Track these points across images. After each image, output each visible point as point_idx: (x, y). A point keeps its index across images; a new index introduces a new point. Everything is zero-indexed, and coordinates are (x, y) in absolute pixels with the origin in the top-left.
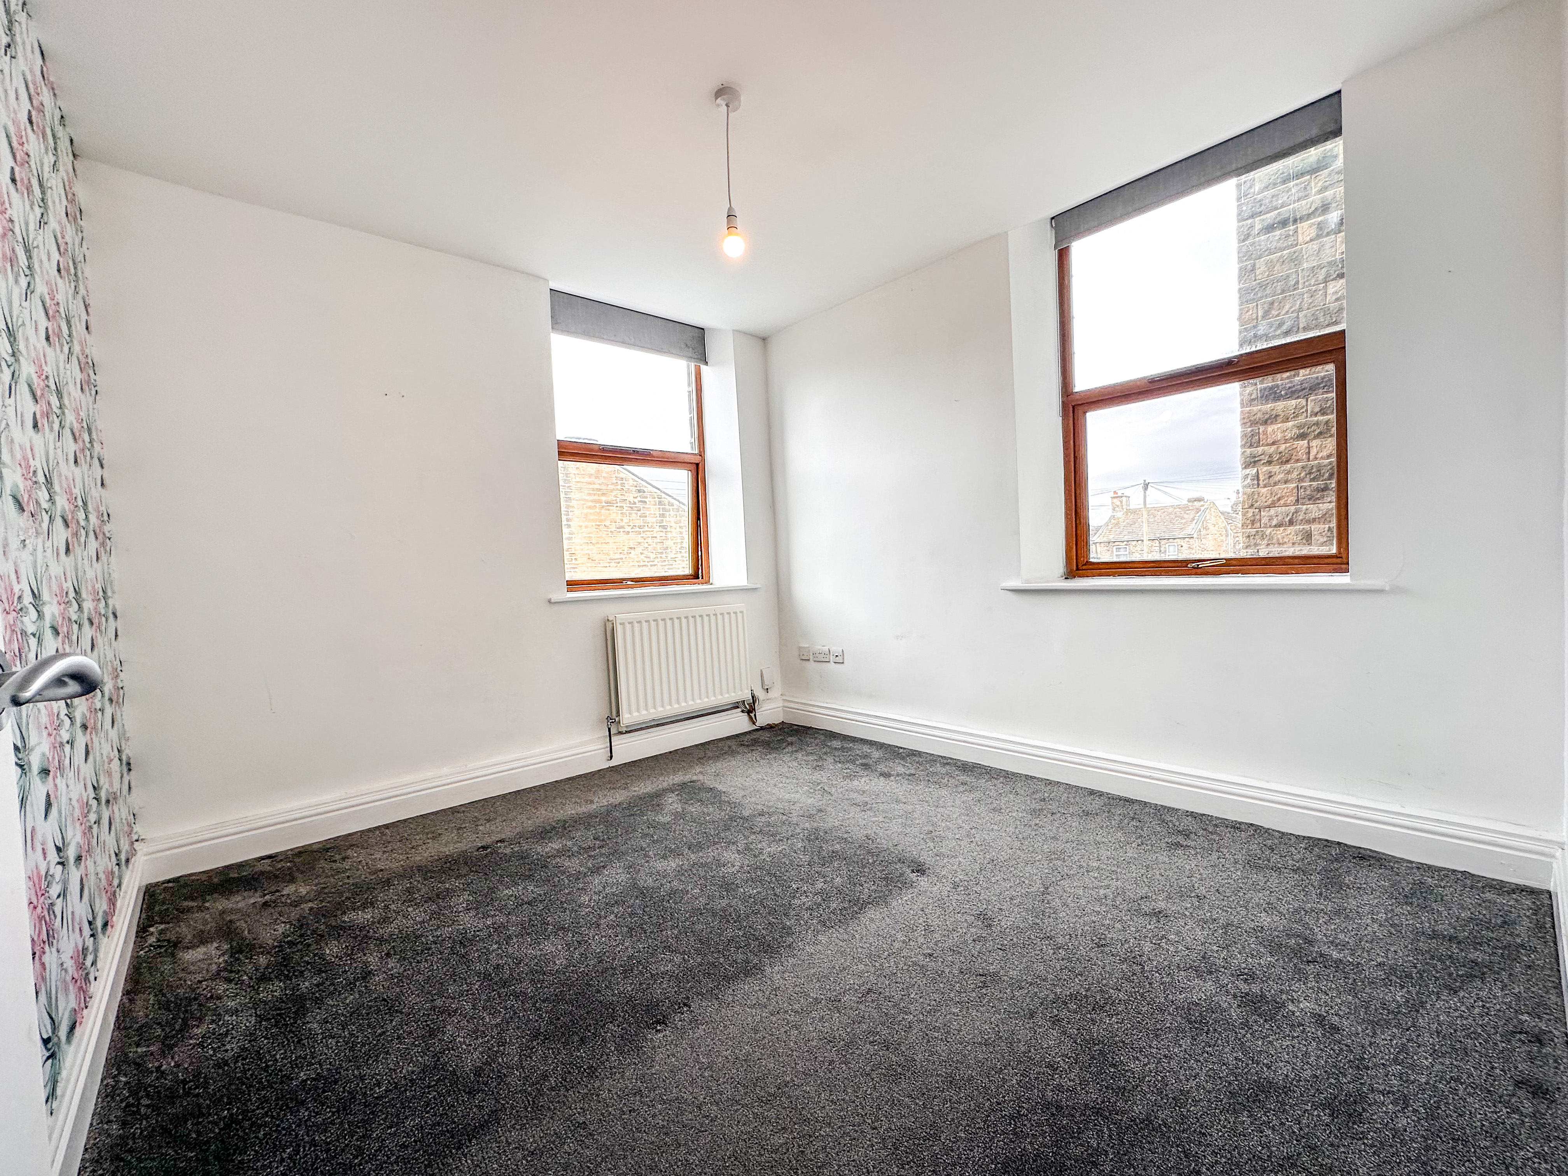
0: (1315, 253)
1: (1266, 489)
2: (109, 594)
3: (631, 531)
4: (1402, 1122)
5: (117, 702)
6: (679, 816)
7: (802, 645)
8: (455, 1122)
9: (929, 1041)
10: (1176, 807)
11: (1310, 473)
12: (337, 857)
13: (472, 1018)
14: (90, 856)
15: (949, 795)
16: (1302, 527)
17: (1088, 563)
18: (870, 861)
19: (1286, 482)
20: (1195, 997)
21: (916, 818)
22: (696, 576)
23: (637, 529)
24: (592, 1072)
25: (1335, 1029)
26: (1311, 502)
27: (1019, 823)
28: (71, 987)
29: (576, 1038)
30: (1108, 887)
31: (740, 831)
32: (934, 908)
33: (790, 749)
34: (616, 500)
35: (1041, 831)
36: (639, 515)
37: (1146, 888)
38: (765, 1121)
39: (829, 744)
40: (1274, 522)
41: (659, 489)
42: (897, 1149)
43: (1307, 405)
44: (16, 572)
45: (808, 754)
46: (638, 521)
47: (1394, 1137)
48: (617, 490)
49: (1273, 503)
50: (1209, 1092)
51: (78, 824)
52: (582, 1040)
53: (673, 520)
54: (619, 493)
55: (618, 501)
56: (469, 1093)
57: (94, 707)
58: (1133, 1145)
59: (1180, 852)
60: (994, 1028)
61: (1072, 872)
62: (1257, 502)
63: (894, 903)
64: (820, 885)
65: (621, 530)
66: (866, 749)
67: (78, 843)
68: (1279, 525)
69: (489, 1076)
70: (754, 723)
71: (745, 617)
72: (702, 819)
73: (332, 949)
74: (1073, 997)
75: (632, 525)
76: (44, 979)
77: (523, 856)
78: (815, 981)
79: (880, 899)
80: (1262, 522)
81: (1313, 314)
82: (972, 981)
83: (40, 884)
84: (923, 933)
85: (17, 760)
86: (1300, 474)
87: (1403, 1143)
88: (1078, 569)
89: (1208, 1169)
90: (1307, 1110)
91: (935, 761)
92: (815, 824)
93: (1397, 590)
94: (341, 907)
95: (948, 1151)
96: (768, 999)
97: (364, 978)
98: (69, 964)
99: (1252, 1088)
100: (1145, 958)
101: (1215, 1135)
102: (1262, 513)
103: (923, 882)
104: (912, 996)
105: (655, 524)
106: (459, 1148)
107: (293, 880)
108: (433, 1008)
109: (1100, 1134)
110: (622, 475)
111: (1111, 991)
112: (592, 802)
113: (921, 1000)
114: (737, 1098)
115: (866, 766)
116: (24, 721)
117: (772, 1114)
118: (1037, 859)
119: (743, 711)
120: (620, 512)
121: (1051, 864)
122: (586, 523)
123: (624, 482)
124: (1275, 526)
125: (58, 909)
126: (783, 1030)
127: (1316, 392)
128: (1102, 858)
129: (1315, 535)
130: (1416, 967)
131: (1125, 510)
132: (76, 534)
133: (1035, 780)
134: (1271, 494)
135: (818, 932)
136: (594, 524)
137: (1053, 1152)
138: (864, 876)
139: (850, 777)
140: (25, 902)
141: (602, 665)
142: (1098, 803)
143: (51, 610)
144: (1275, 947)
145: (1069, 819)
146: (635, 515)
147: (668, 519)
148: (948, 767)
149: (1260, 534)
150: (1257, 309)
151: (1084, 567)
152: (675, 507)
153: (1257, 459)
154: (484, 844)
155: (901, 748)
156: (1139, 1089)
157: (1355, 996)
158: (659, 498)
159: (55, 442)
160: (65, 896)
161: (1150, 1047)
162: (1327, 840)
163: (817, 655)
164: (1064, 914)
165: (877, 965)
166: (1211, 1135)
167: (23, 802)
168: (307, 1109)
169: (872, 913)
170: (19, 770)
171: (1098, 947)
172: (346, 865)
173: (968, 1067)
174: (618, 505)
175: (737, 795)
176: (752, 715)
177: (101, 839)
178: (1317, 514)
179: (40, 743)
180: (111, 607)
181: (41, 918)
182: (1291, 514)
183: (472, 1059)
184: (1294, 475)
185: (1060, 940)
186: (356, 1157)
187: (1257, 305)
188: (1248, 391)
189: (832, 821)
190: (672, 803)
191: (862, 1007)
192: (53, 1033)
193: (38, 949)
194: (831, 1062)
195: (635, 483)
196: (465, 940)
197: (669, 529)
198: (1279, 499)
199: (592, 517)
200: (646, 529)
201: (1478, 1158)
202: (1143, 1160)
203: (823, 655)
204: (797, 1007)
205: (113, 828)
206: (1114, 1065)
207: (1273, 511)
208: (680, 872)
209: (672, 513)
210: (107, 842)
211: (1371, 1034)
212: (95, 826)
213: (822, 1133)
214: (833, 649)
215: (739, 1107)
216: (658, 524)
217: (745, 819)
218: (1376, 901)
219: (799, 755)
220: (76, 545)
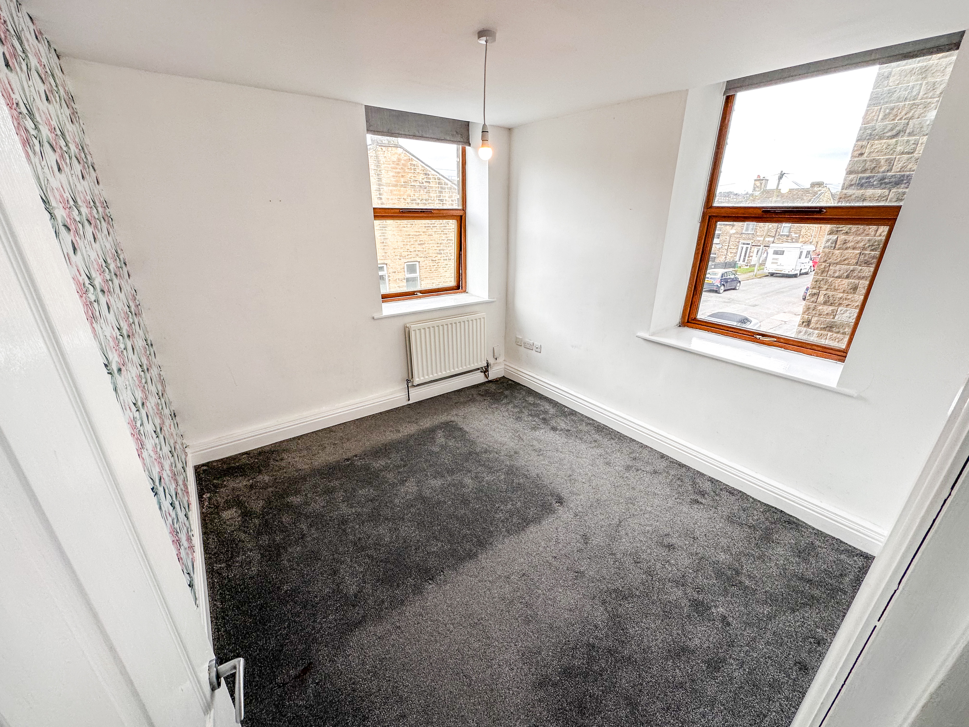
0: (942, 69)
1: (839, 251)
2: (119, 252)
3: (420, 202)
4: (736, 674)
5: (139, 314)
6: (443, 447)
7: (518, 336)
8: (348, 620)
9: (545, 605)
10: (705, 473)
11: (872, 246)
12: (278, 458)
13: (351, 567)
14: (148, 400)
15: (585, 449)
16: (853, 281)
17: (695, 319)
18: (536, 493)
19: (854, 249)
20: (671, 598)
21: (564, 465)
22: (458, 287)
23: (424, 202)
24: (402, 602)
25: (728, 624)
26: (866, 265)
27: (618, 475)
28: (155, 463)
29: (395, 584)
30: (651, 525)
31: (473, 463)
32: (563, 528)
33: (505, 401)
34: (410, 181)
35: (628, 482)
36: (425, 191)
37: (670, 529)
38: (471, 635)
39: (527, 399)
40: (836, 275)
41: (438, 173)
42: (523, 656)
43: (889, 195)
44: (78, 270)
45: (515, 407)
46: (425, 196)
47: (729, 680)
48: (411, 173)
49: (841, 261)
50: (659, 648)
51: (138, 387)
52: (398, 586)
53: (447, 195)
54: (412, 175)
55: (412, 181)
56: (353, 606)
57: (130, 323)
58: (619, 669)
59: (695, 506)
60: (575, 603)
61: (636, 513)
62: (830, 259)
63: (544, 523)
64: (509, 506)
65: (414, 202)
66: (547, 406)
67: (141, 397)
68: (839, 277)
69: (360, 599)
70: (487, 378)
71: (486, 321)
72: (455, 451)
73: (286, 519)
74: (615, 591)
75: (421, 198)
76: (145, 464)
77: (367, 468)
78: (500, 565)
79: (537, 520)
80: (829, 273)
81: (921, 123)
82: (572, 575)
83: (132, 423)
84: (554, 543)
85: (108, 371)
86: (865, 245)
87: (732, 684)
88: (688, 322)
89: (646, 684)
90: (698, 663)
91: (583, 421)
92: (512, 463)
93: (859, 398)
94: (285, 494)
95: (543, 660)
96: (478, 573)
97: (302, 538)
98: (152, 454)
99: (679, 650)
100: (655, 573)
101: (654, 670)
102: (831, 267)
103: (561, 510)
104: (542, 580)
105: (436, 198)
106: (351, 632)
107: (260, 472)
108: (334, 559)
109: (607, 661)
110: (414, 163)
111: (634, 590)
112: (399, 431)
113: (546, 583)
114: (461, 623)
115: (545, 421)
116: (105, 350)
117: (475, 632)
118: (621, 502)
119: (481, 372)
120: (413, 189)
121: (627, 507)
122: (392, 197)
123: (415, 167)
124: (837, 277)
125: (142, 432)
126: (484, 591)
127: (899, 186)
128: (654, 505)
129: (860, 288)
130: (782, 596)
131: (762, 190)
132: (96, 227)
133: (635, 443)
134: (841, 255)
135: (505, 536)
136: (397, 197)
137: (585, 667)
138: (532, 503)
139: (534, 428)
140: (130, 435)
141: (403, 351)
142: (664, 464)
143: (98, 281)
144: (719, 574)
145: (645, 475)
146: (423, 192)
147: (444, 194)
148: (589, 427)
149: (825, 281)
150: (880, 111)
151: (692, 321)
152: (449, 186)
153: (839, 229)
154: (347, 457)
155: (567, 407)
156: (630, 643)
157: (746, 608)
158: (438, 180)
159: (70, 171)
160: (143, 424)
161: (642, 622)
162: (776, 508)
163: (526, 344)
164: (625, 540)
165: (530, 560)
166: (653, 669)
167: (115, 390)
168: (290, 605)
169: (532, 528)
170: (110, 375)
171: (635, 563)
172: (283, 464)
173: (560, 621)
174: (412, 184)
175: (473, 435)
176: (487, 373)
177: (150, 389)
178: (866, 274)
179: (114, 357)
180: (122, 260)
181: (137, 439)
182: (849, 272)
183: (353, 589)
184: (861, 245)
185: (618, 556)
186: (312, 630)
187: (881, 109)
188: (850, 178)
189: (520, 462)
190: (440, 438)
191: (519, 583)
192: (154, 484)
193: (140, 452)
194: (502, 610)
195: (423, 168)
196: (344, 521)
197: (444, 202)
198: (844, 260)
199: (395, 193)
200: (430, 201)
201: (760, 695)
202: (621, 676)
203: (529, 345)
204: (490, 579)
205: (153, 382)
206: (623, 630)
207: (838, 267)
208: (442, 490)
209: (447, 190)
210: (152, 390)
211: (743, 629)
212: (146, 385)
213: (494, 644)
214: (536, 343)
215: (462, 627)
216: (438, 198)
217: (477, 454)
218: (783, 552)
219: (510, 406)
220: (97, 232)
